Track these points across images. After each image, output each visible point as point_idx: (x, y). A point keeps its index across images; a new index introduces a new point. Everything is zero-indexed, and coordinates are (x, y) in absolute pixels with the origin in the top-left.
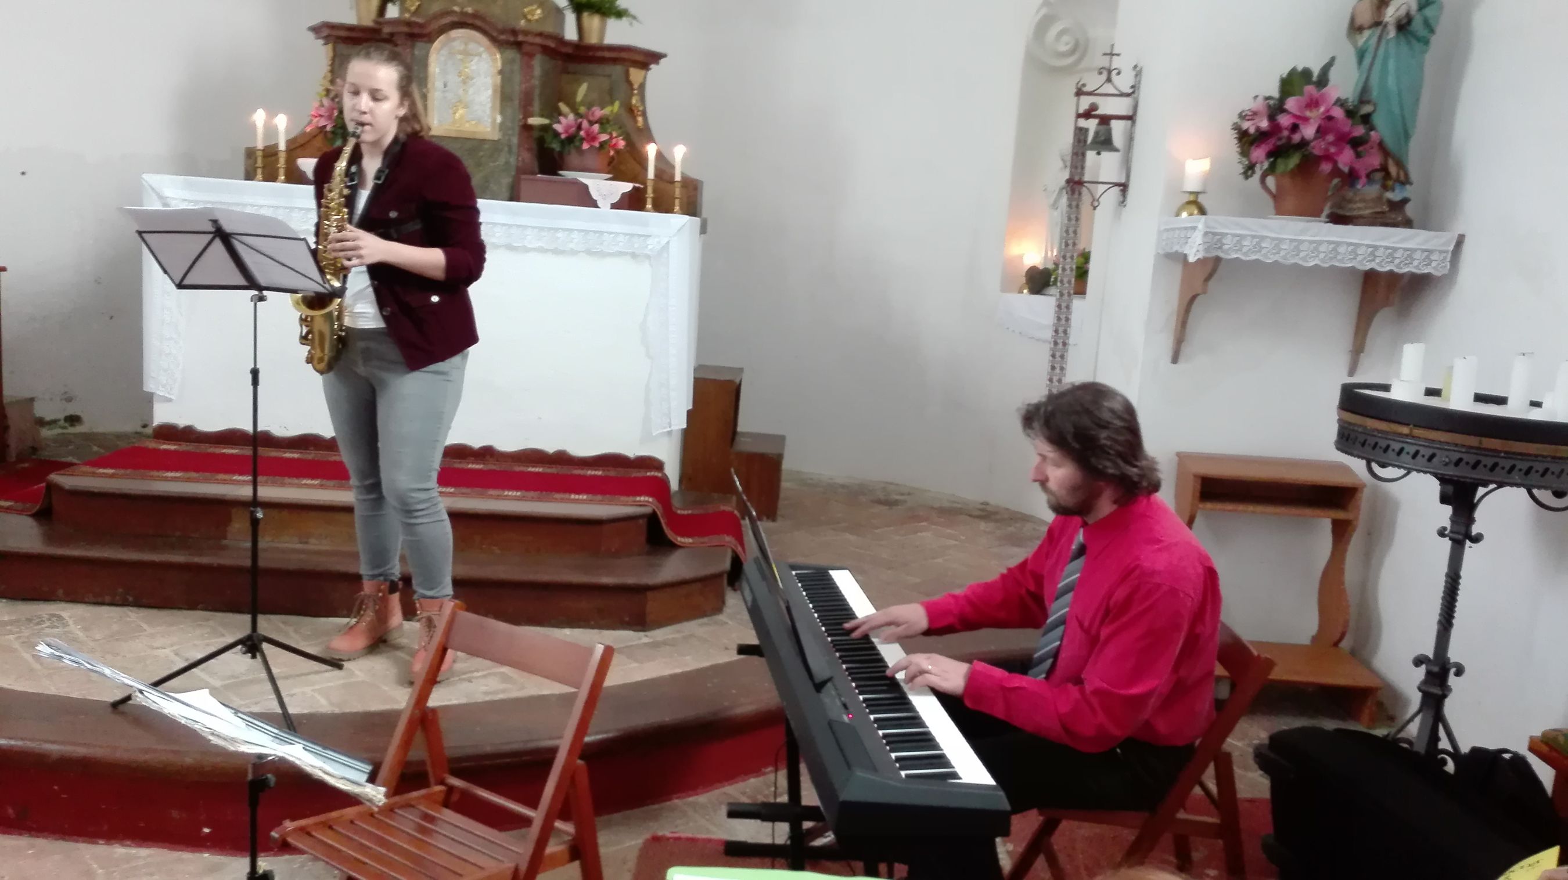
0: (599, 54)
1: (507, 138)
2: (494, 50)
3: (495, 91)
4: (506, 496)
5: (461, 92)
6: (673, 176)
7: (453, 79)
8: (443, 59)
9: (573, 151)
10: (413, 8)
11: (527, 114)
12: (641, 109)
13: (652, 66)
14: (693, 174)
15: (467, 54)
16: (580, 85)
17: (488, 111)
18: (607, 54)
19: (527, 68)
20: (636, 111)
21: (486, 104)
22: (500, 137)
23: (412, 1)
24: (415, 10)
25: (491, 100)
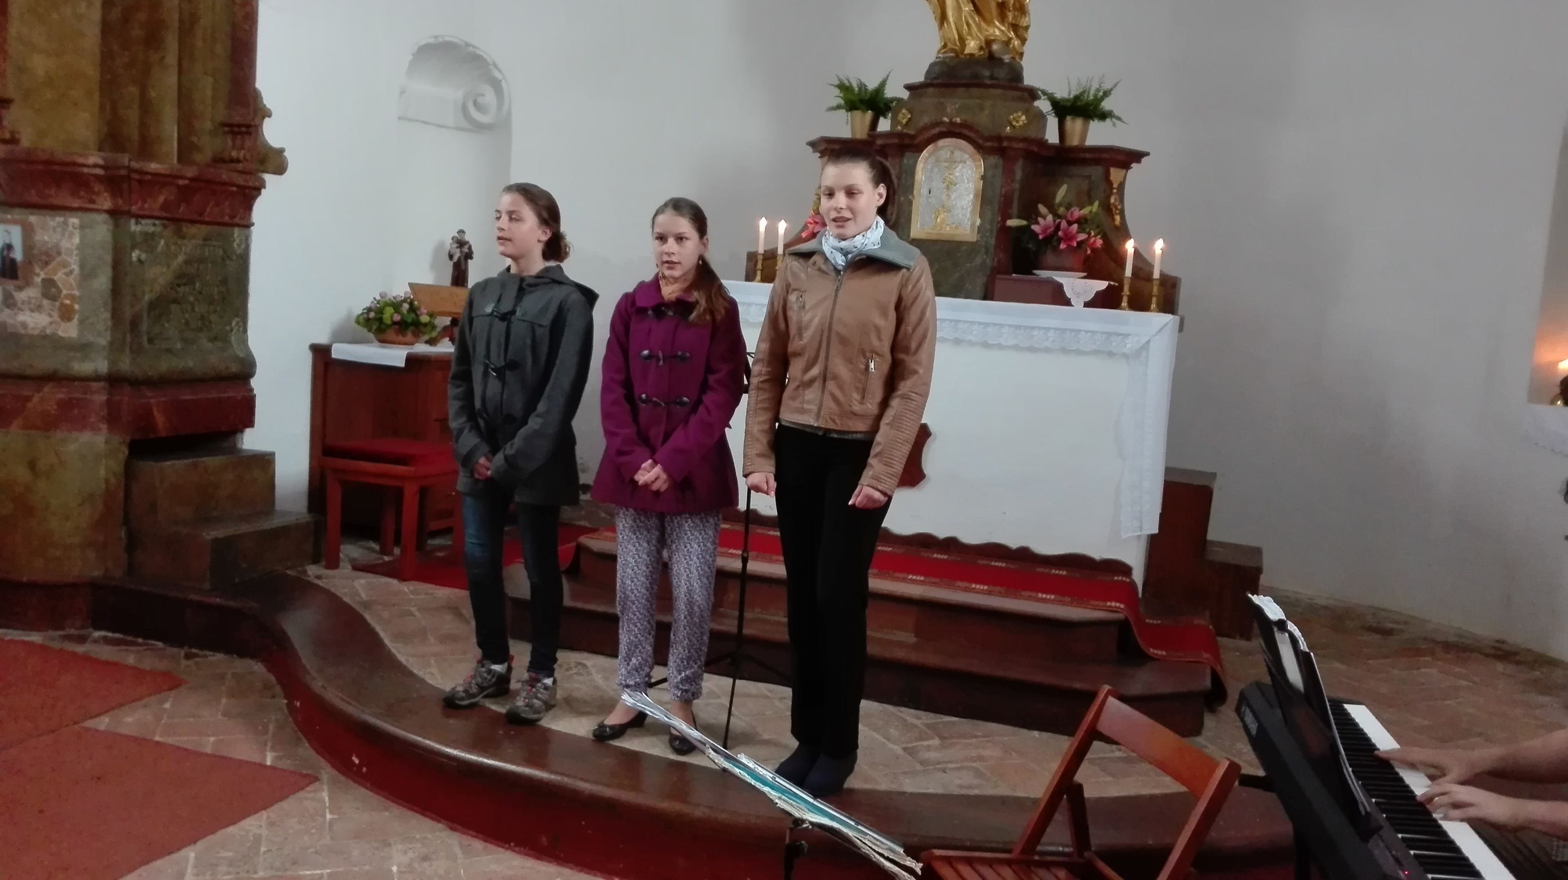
0: (1082, 155)
1: (985, 239)
2: (978, 157)
3: (976, 196)
4: (974, 589)
5: (944, 197)
6: (1152, 273)
7: (937, 185)
8: (929, 167)
9: (1049, 252)
10: (904, 121)
11: (1006, 216)
12: (1119, 207)
13: (1134, 165)
14: (1172, 272)
15: (952, 162)
16: (1059, 187)
17: (968, 215)
18: (1087, 156)
19: (1008, 172)
20: (1114, 210)
21: (967, 208)
22: (979, 239)
23: (903, 114)
24: (907, 122)
25: (972, 204)
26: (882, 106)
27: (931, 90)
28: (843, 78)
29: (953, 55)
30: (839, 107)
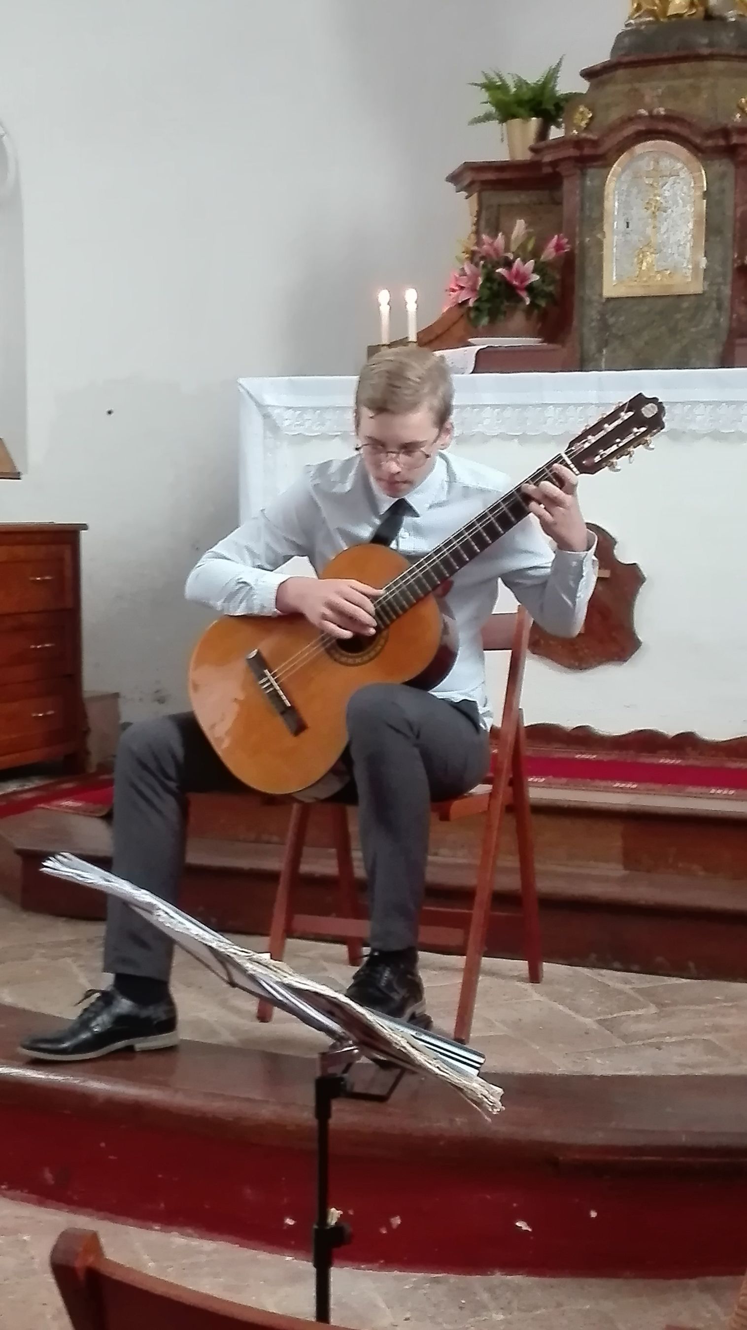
1: (713, 288)
2: (697, 164)
3: (696, 223)
5: (649, 230)
7: (638, 213)
8: (624, 187)
10: (583, 124)
11: (746, 251)
15: (659, 175)
17: (688, 252)
21: (685, 244)
22: (706, 289)
23: (582, 113)
24: (587, 124)
25: (693, 236)
26: (550, 107)
27: (621, 73)
28: (492, 75)
29: (651, 19)
30: (487, 117)
